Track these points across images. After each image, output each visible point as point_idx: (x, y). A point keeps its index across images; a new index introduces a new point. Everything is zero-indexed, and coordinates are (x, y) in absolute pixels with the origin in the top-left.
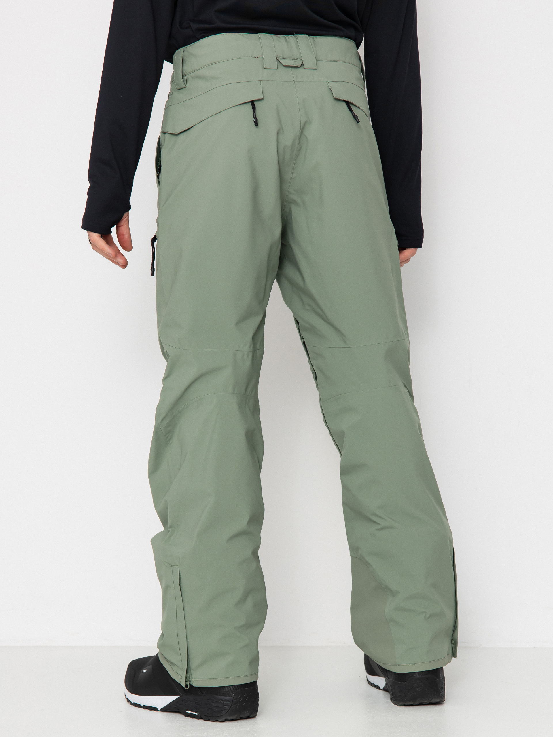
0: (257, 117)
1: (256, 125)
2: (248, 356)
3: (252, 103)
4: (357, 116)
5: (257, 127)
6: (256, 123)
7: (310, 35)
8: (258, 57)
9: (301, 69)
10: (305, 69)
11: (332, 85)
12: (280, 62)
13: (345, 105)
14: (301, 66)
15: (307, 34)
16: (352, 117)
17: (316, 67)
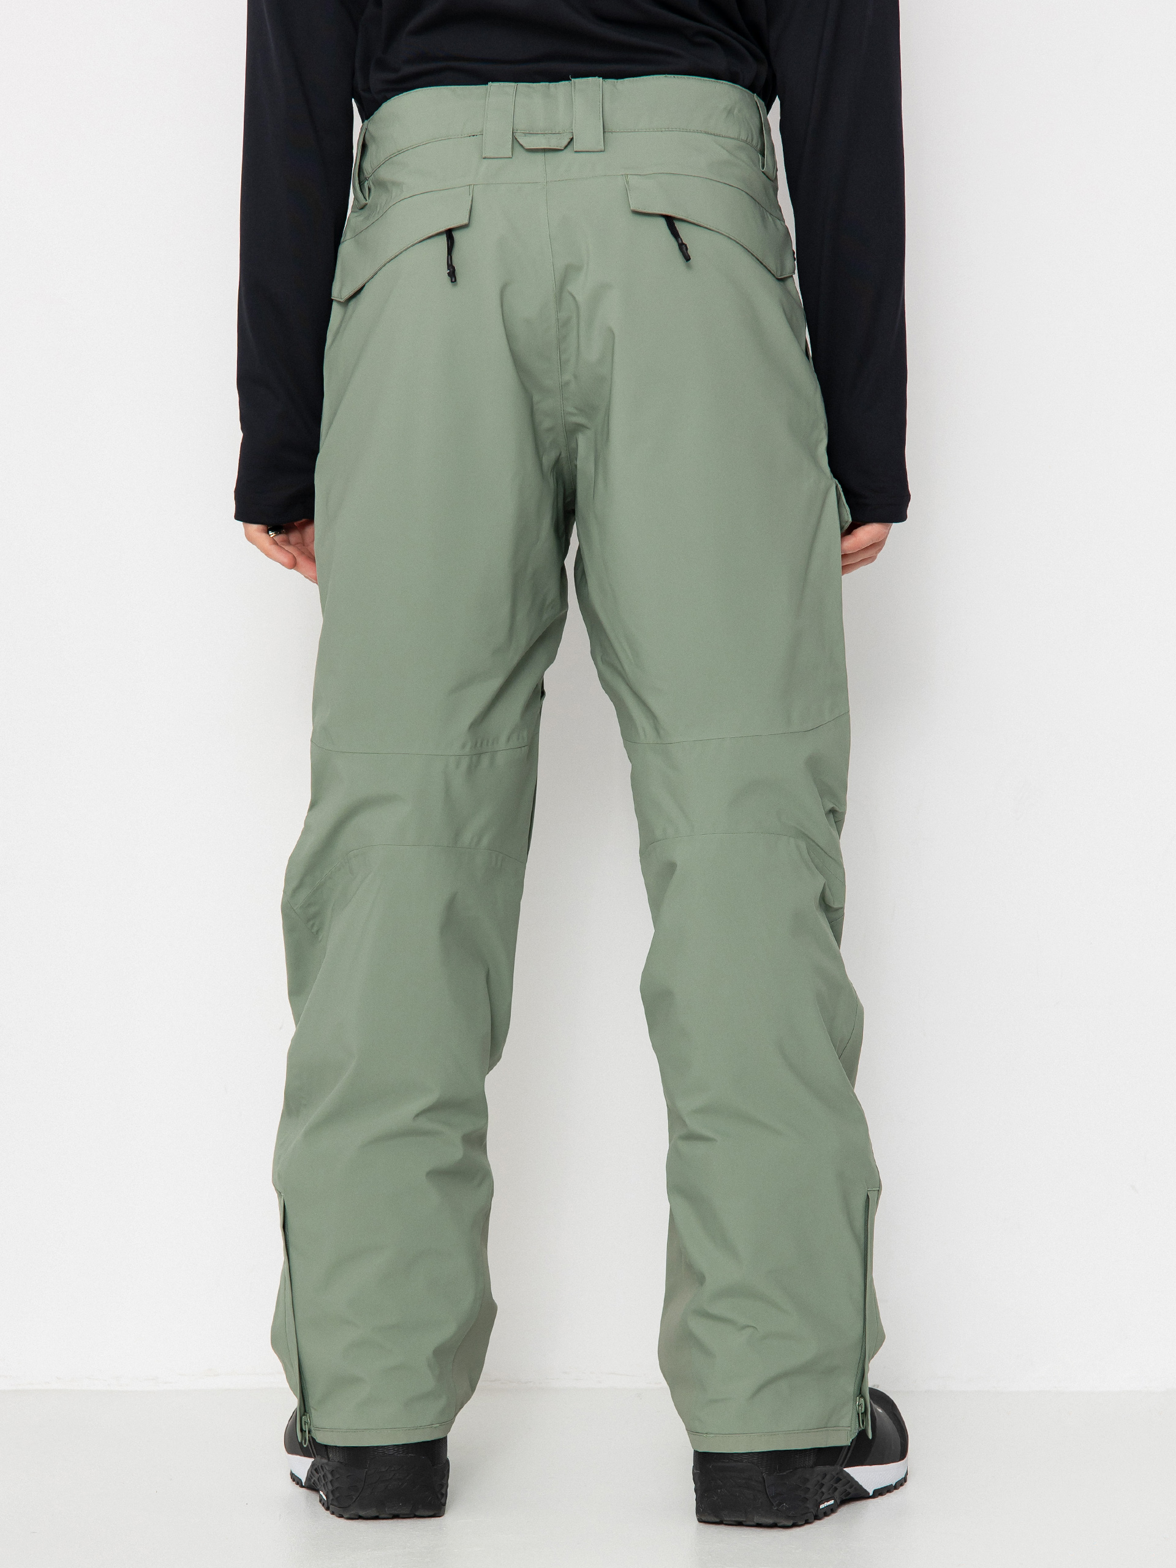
0: (454, 264)
1: (452, 282)
2: (458, 766)
3: (449, 233)
4: (686, 245)
5: (456, 285)
6: (452, 274)
7: (605, 76)
8: (473, 136)
9: (567, 155)
10: (576, 152)
11: (633, 180)
12: (518, 142)
13: (663, 222)
14: (566, 147)
15: (599, 77)
16: (677, 247)
17: (602, 148)
